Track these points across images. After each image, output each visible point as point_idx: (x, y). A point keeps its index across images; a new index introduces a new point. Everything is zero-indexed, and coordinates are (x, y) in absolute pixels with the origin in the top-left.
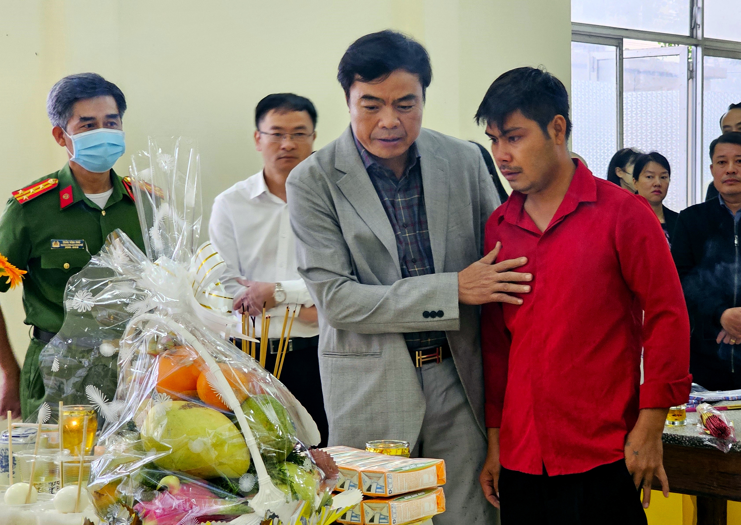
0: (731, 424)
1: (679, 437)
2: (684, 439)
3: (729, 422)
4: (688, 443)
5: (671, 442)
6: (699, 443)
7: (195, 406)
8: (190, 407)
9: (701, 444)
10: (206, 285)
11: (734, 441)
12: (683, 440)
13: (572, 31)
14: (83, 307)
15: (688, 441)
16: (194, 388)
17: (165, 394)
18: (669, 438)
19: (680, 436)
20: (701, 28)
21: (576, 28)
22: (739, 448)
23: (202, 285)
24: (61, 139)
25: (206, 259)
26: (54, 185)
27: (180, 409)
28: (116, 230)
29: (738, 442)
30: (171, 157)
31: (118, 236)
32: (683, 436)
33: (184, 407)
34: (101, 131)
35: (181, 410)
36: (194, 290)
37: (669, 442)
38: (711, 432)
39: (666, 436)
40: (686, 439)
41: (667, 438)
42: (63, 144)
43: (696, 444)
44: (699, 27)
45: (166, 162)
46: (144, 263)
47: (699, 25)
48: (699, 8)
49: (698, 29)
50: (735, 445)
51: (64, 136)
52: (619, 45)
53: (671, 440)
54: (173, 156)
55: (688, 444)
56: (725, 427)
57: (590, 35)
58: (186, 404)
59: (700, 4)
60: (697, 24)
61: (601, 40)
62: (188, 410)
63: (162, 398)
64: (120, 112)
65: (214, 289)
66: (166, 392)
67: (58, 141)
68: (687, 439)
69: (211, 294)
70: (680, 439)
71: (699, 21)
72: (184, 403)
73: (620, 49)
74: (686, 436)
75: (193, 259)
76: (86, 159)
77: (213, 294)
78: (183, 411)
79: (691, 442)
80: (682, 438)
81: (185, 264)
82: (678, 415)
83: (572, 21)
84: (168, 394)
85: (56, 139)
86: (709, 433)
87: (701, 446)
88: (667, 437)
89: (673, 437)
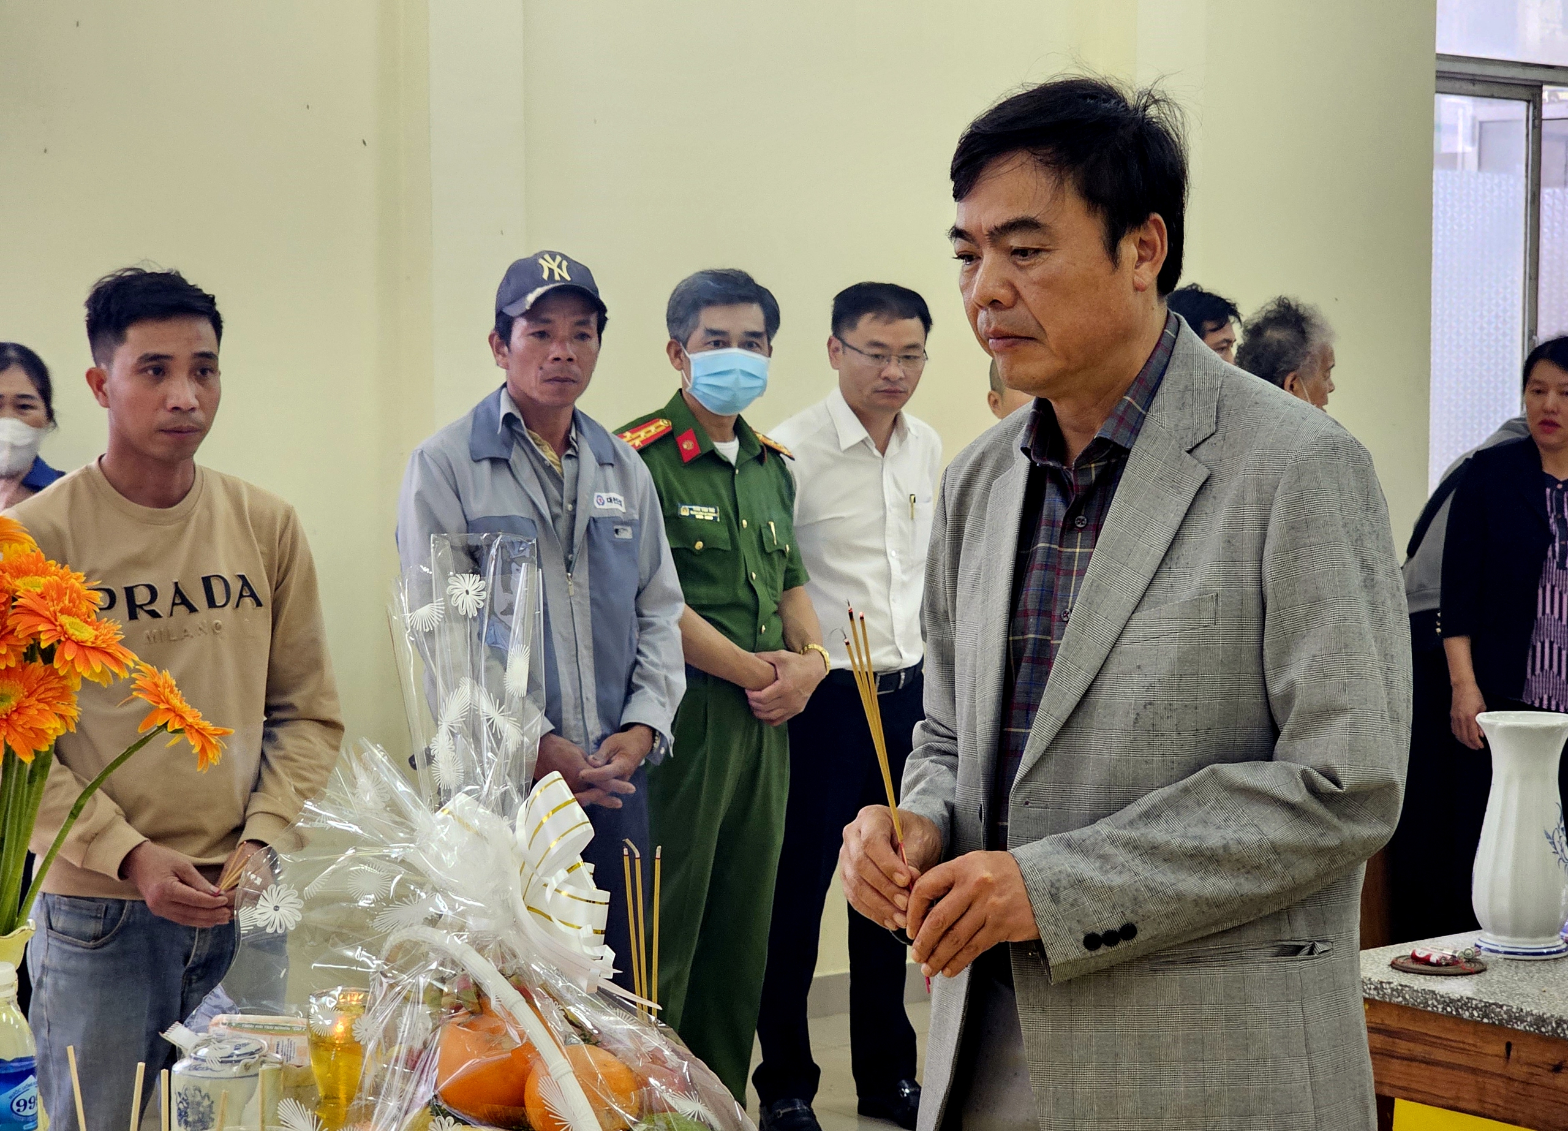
10: (550, 871)
13: (1438, 71)
14: (277, 923)
21: (1447, 67)
23: (542, 868)
24: (678, 360)
25: (554, 812)
26: (667, 428)
30: (480, 580)
34: (735, 351)
36: (523, 879)
42: (679, 368)
45: (467, 592)
51: (682, 355)
52: (1534, 101)
54: (483, 575)
57: (1473, 80)
61: (1495, 89)
64: (767, 331)
65: (567, 882)
67: (672, 362)
69: (559, 892)
73: (1535, 108)
75: (522, 809)
76: (706, 390)
77: (564, 893)
81: (506, 819)
83: (1440, 49)
85: (671, 359)
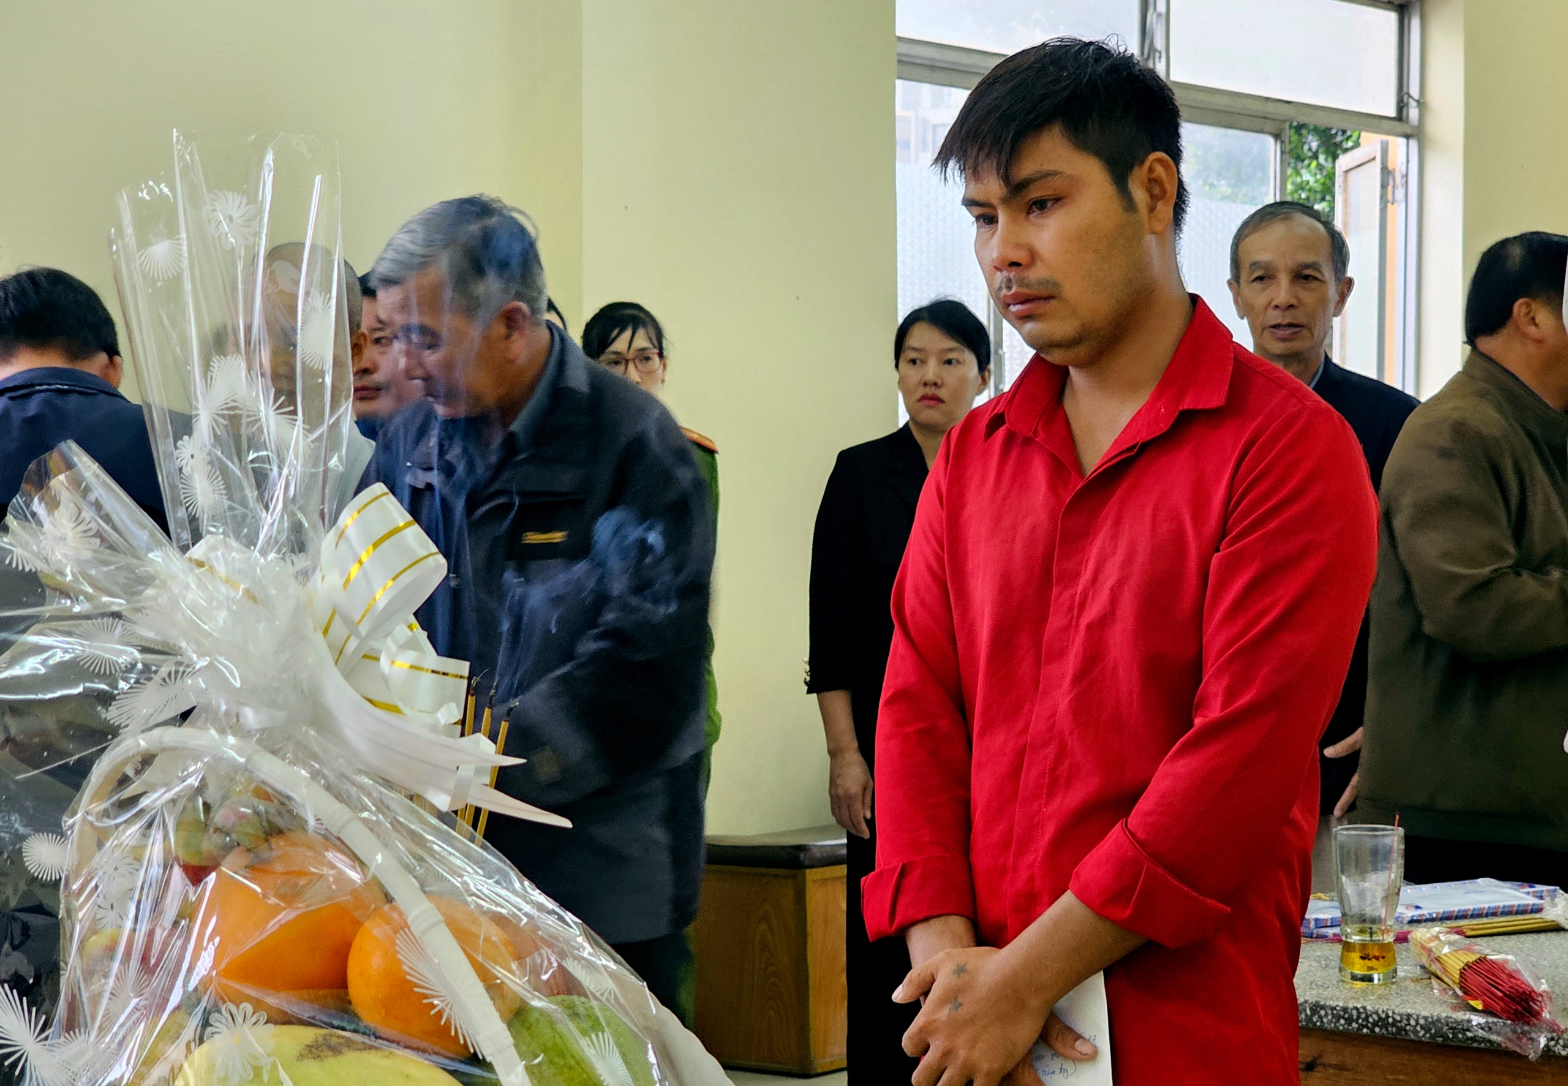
0: (1543, 987)
1: (1398, 1018)
2: (1413, 1022)
3: (1538, 979)
4: (1422, 1033)
5: (1377, 1030)
6: (1453, 1033)
7: (350, 1044)
8: (336, 1050)
9: (1460, 1036)
10: (377, 631)
11: (1553, 1028)
12: (1409, 1024)
13: (899, 55)
15: (1422, 1027)
16: (341, 983)
17: (248, 1007)
18: (1371, 1020)
19: (1401, 1015)
20: (1164, 59)
21: (904, 49)
22: (1564, 1047)
23: (363, 629)
25: (376, 545)
27: (301, 1057)
28: (63, 446)
29: (1563, 1032)
30: (248, 203)
31: (69, 465)
32: (1409, 1016)
33: (314, 1051)
35: (306, 1062)
36: (331, 647)
37: (1373, 1031)
38: (1485, 1005)
39: (1359, 1013)
40: (1417, 1021)
41: (1366, 1019)
43: (1445, 1036)
44: (1160, 57)
45: (231, 219)
46: (155, 556)
47: (1160, 52)
48: (1159, 15)
49: (1157, 60)
50: (1552, 1039)
53: (1375, 1024)
54: (252, 196)
55: (1424, 1036)
56: (1530, 992)
57: (932, 68)
58: (320, 1039)
59: (1161, 7)
60: (1156, 50)
62: (332, 1063)
63: (239, 1019)
65: (405, 647)
66: (249, 999)
68: (1422, 1022)
70: (1400, 1021)
71: (1159, 44)
72: (309, 1034)
74: (1418, 1016)
75: (326, 544)
78: (312, 1067)
79: (1433, 1031)
80: (1408, 1020)
81: (301, 561)
82: (1377, 958)
83: (896, 33)
84: (258, 1005)
86: (1480, 1007)
87: (1459, 1040)
88: (1363, 1016)
89: (1383, 1016)
